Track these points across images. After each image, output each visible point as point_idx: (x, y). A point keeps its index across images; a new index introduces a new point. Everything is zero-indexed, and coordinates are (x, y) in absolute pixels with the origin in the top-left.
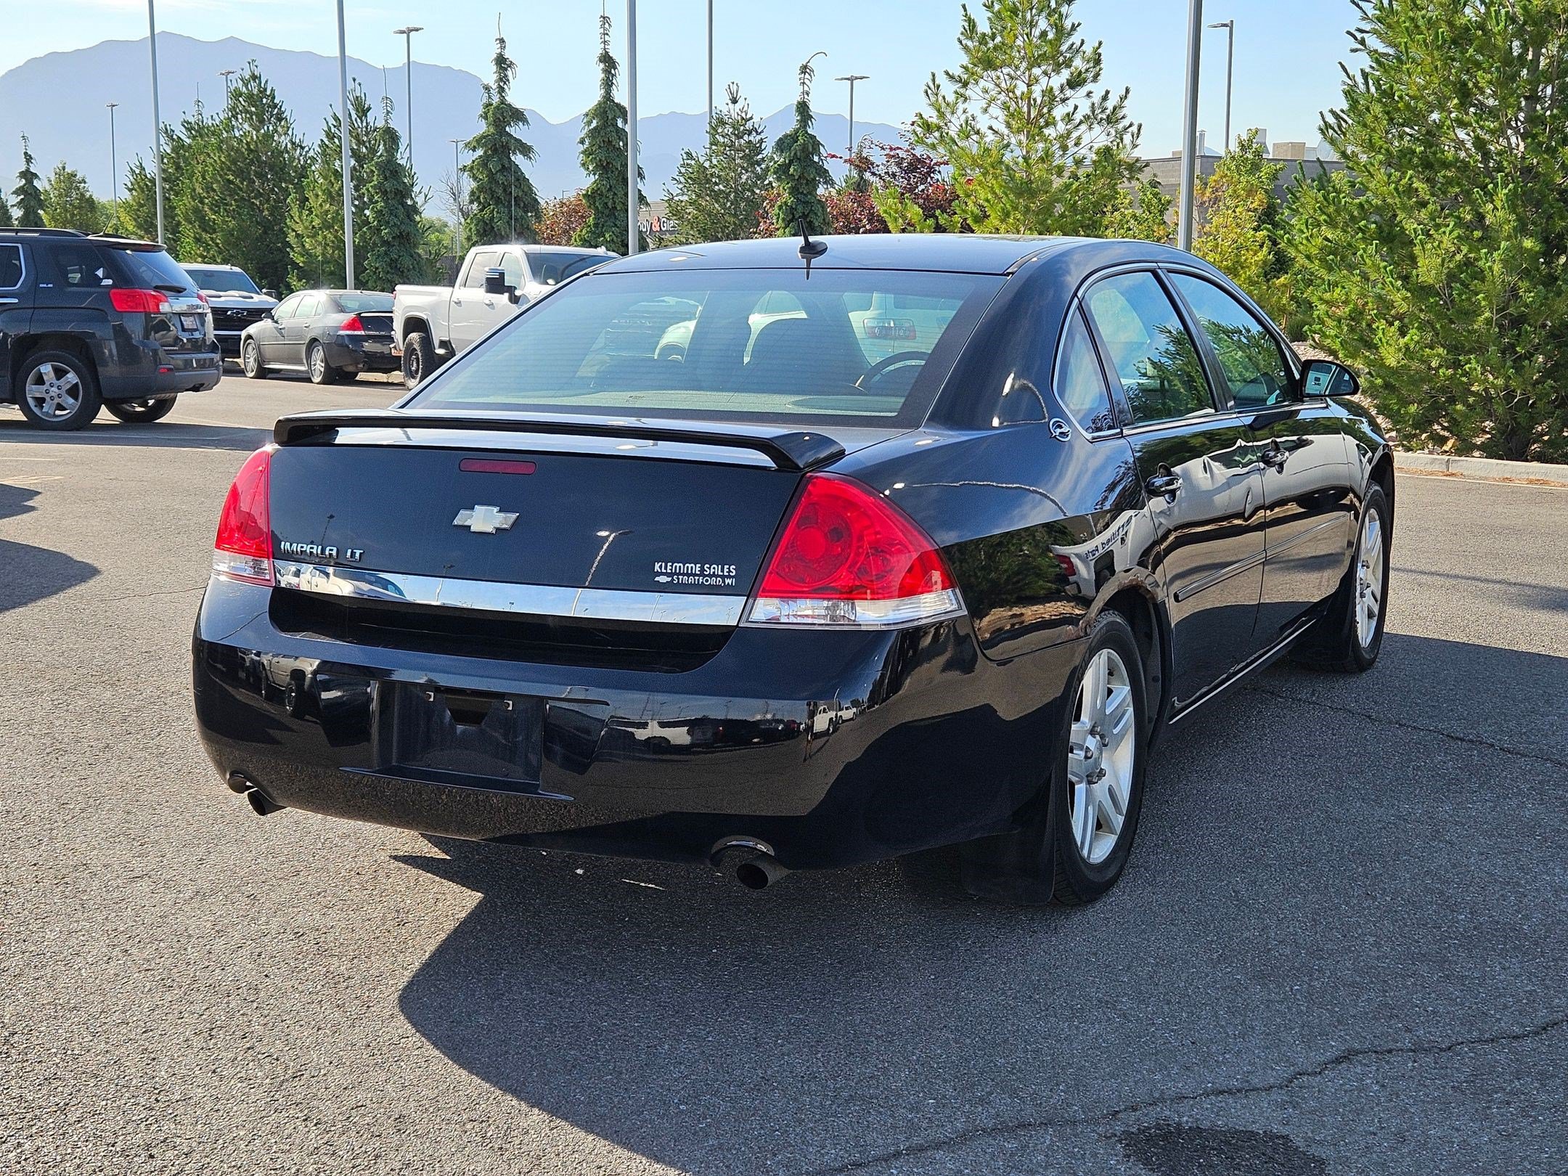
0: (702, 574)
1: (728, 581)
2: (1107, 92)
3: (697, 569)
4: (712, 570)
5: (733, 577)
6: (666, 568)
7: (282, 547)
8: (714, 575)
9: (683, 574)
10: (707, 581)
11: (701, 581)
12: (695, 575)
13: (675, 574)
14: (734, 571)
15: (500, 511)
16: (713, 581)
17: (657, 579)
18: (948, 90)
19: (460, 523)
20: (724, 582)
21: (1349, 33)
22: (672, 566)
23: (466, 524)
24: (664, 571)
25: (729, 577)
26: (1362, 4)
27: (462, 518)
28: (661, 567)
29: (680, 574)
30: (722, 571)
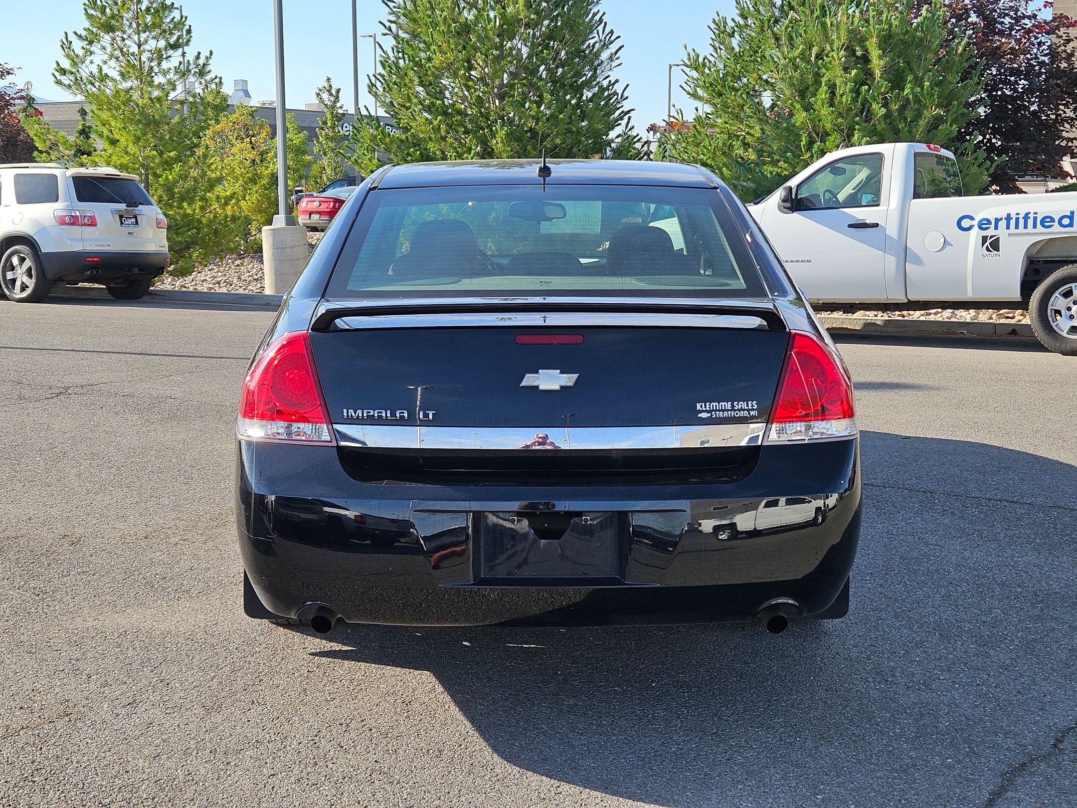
0: (733, 409)
1: (752, 413)
2: (199, 53)
3: (728, 405)
4: (740, 406)
5: (755, 410)
6: (705, 407)
7: (345, 414)
8: (742, 409)
9: (719, 411)
10: (737, 414)
11: (732, 414)
12: (728, 410)
13: (713, 410)
14: (756, 405)
15: (561, 373)
16: (742, 414)
17: (699, 415)
18: (78, 46)
19: (528, 384)
20: (749, 414)
21: (380, 22)
22: (710, 405)
23: (534, 384)
24: (704, 409)
25: (753, 410)
26: (388, 3)
27: (529, 380)
28: (701, 406)
29: (716, 410)
30: (747, 406)
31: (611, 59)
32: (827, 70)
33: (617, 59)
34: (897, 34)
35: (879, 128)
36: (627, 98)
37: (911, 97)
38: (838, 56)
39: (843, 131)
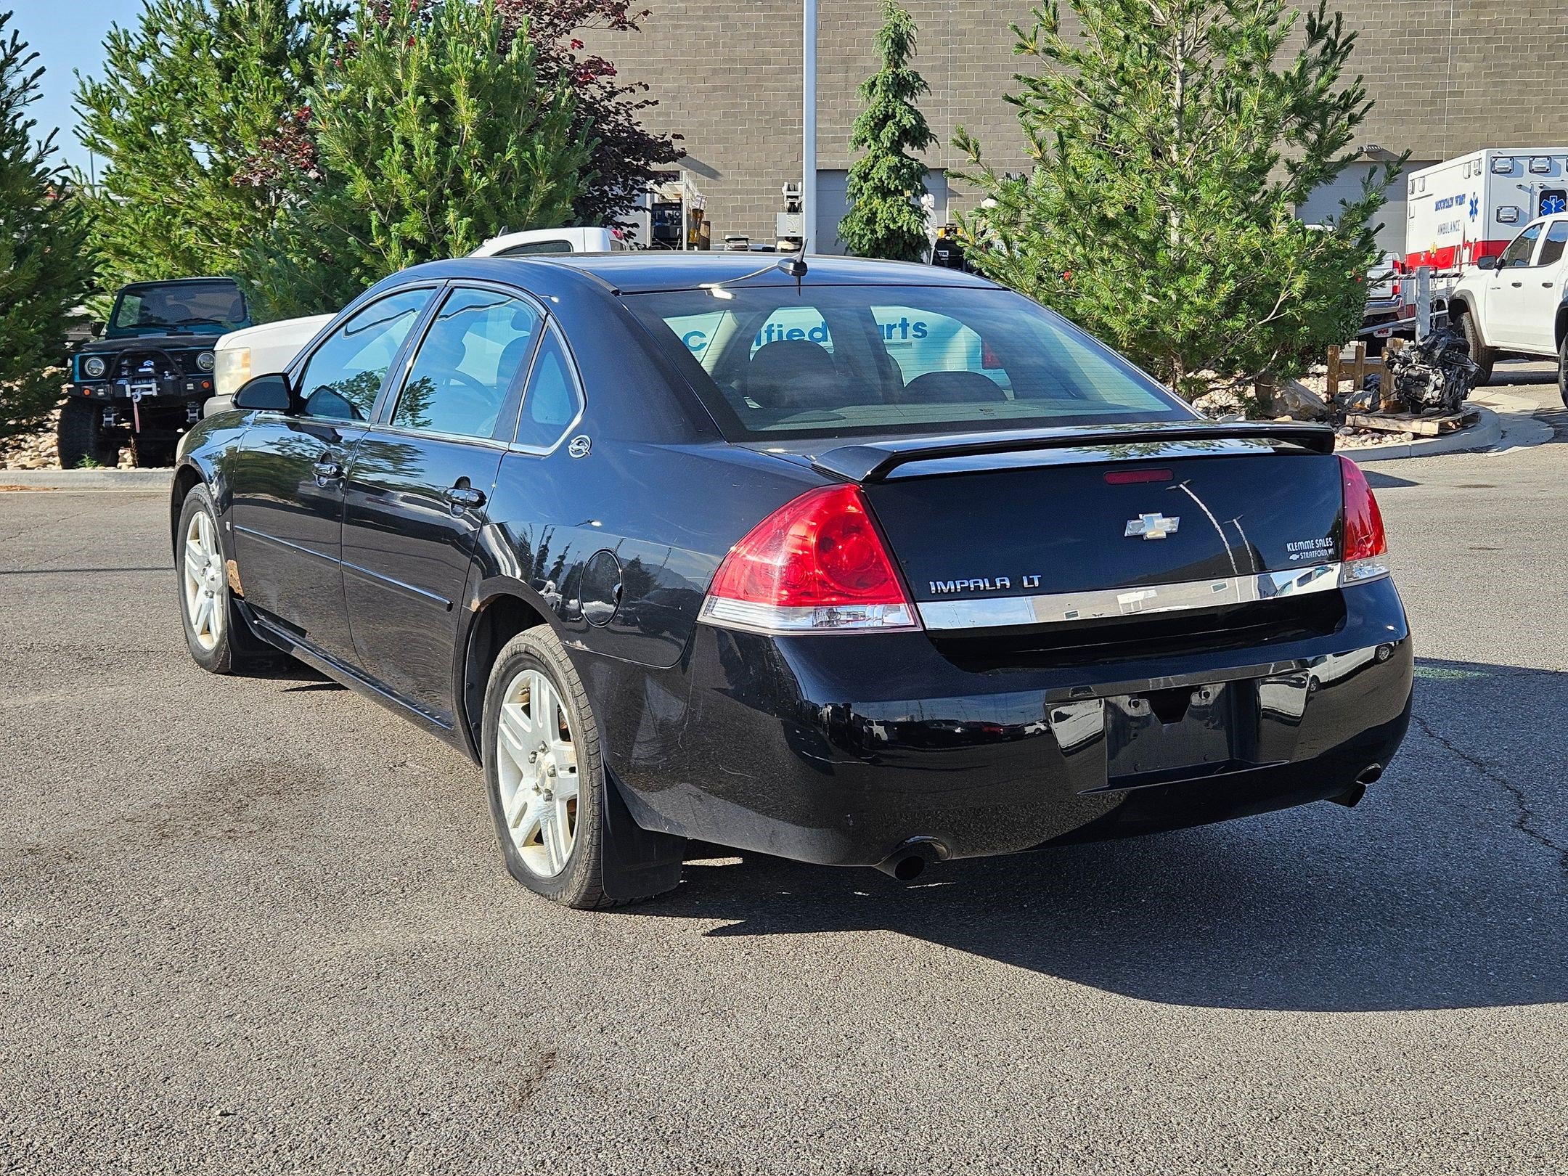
0: (1315, 548)
3: (1311, 544)
4: (1320, 544)
5: (1332, 547)
6: (1294, 547)
8: (1322, 548)
9: (1305, 551)
10: (1319, 553)
11: (1316, 554)
12: (1312, 550)
13: (1301, 551)
14: (1332, 542)
16: (1322, 553)
17: (1291, 558)
19: (1133, 533)
20: (1328, 552)
22: (1297, 545)
23: (1139, 532)
24: (1293, 550)
25: (1330, 547)
27: (1133, 528)
28: (1291, 547)
30: (1325, 543)
31: (25, 87)
32: (398, 120)
33: (34, 87)
34: (487, 77)
35: (478, 205)
36: (56, 149)
37: (516, 164)
38: (411, 103)
39: (424, 207)
